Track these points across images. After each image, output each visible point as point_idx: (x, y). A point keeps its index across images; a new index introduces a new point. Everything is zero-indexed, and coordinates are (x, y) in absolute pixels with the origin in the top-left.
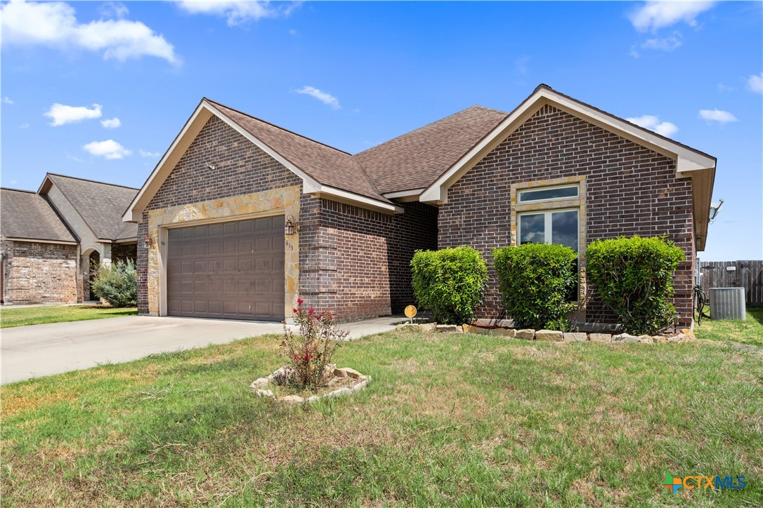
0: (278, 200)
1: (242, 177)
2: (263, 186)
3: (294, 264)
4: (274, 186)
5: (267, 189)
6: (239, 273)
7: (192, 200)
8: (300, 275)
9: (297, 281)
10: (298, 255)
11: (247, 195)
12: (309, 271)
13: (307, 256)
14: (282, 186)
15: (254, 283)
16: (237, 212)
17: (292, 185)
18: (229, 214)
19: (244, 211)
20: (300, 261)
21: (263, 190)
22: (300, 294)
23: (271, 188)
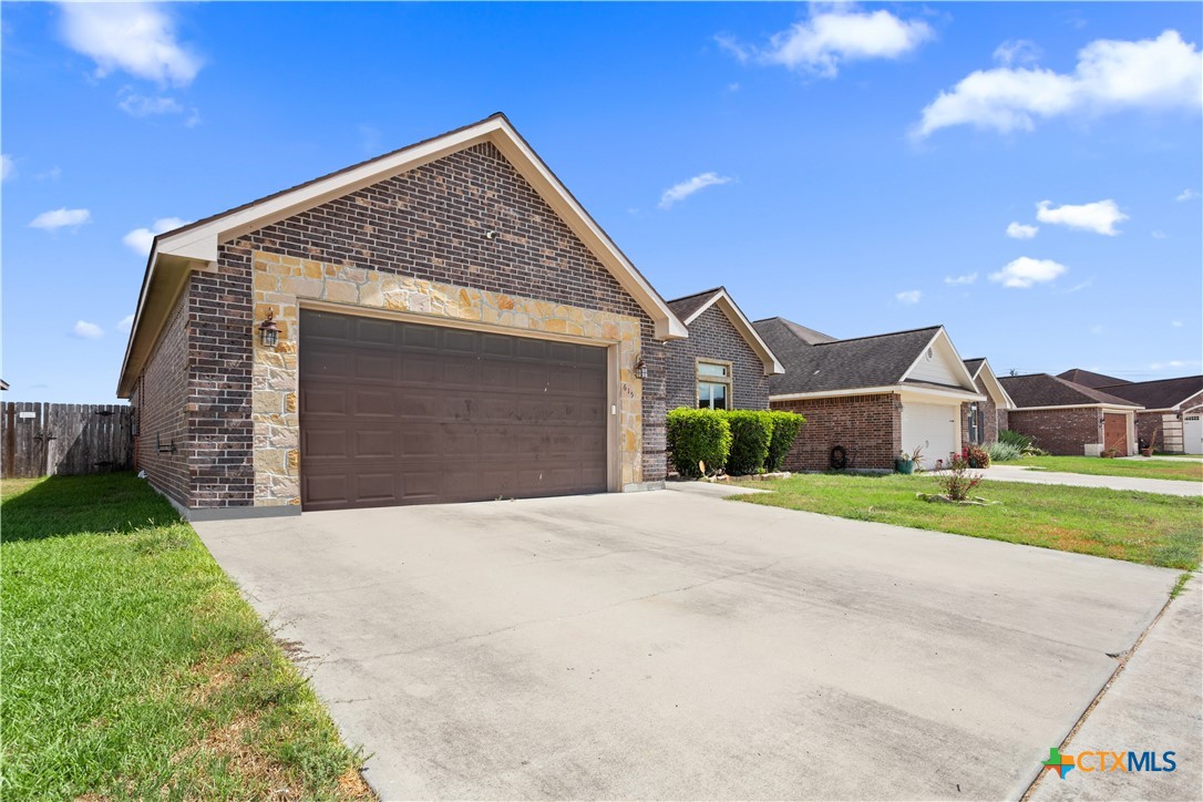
0: (613, 329)
1: (550, 274)
2: (587, 301)
3: (634, 416)
4: (605, 308)
5: (595, 308)
6: (518, 422)
7: (425, 273)
8: (644, 430)
9: (640, 437)
10: (640, 404)
11: (561, 306)
12: (653, 425)
13: (652, 407)
14: (618, 312)
15: (548, 439)
16: (542, 326)
17: (630, 314)
18: (527, 326)
19: (556, 329)
20: (644, 411)
21: (588, 307)
22: (643, 453)
23: (601, 309)
